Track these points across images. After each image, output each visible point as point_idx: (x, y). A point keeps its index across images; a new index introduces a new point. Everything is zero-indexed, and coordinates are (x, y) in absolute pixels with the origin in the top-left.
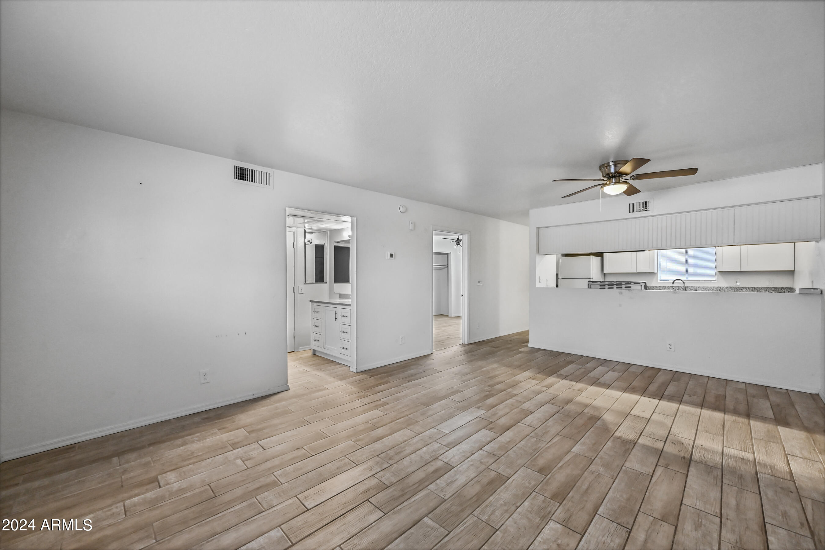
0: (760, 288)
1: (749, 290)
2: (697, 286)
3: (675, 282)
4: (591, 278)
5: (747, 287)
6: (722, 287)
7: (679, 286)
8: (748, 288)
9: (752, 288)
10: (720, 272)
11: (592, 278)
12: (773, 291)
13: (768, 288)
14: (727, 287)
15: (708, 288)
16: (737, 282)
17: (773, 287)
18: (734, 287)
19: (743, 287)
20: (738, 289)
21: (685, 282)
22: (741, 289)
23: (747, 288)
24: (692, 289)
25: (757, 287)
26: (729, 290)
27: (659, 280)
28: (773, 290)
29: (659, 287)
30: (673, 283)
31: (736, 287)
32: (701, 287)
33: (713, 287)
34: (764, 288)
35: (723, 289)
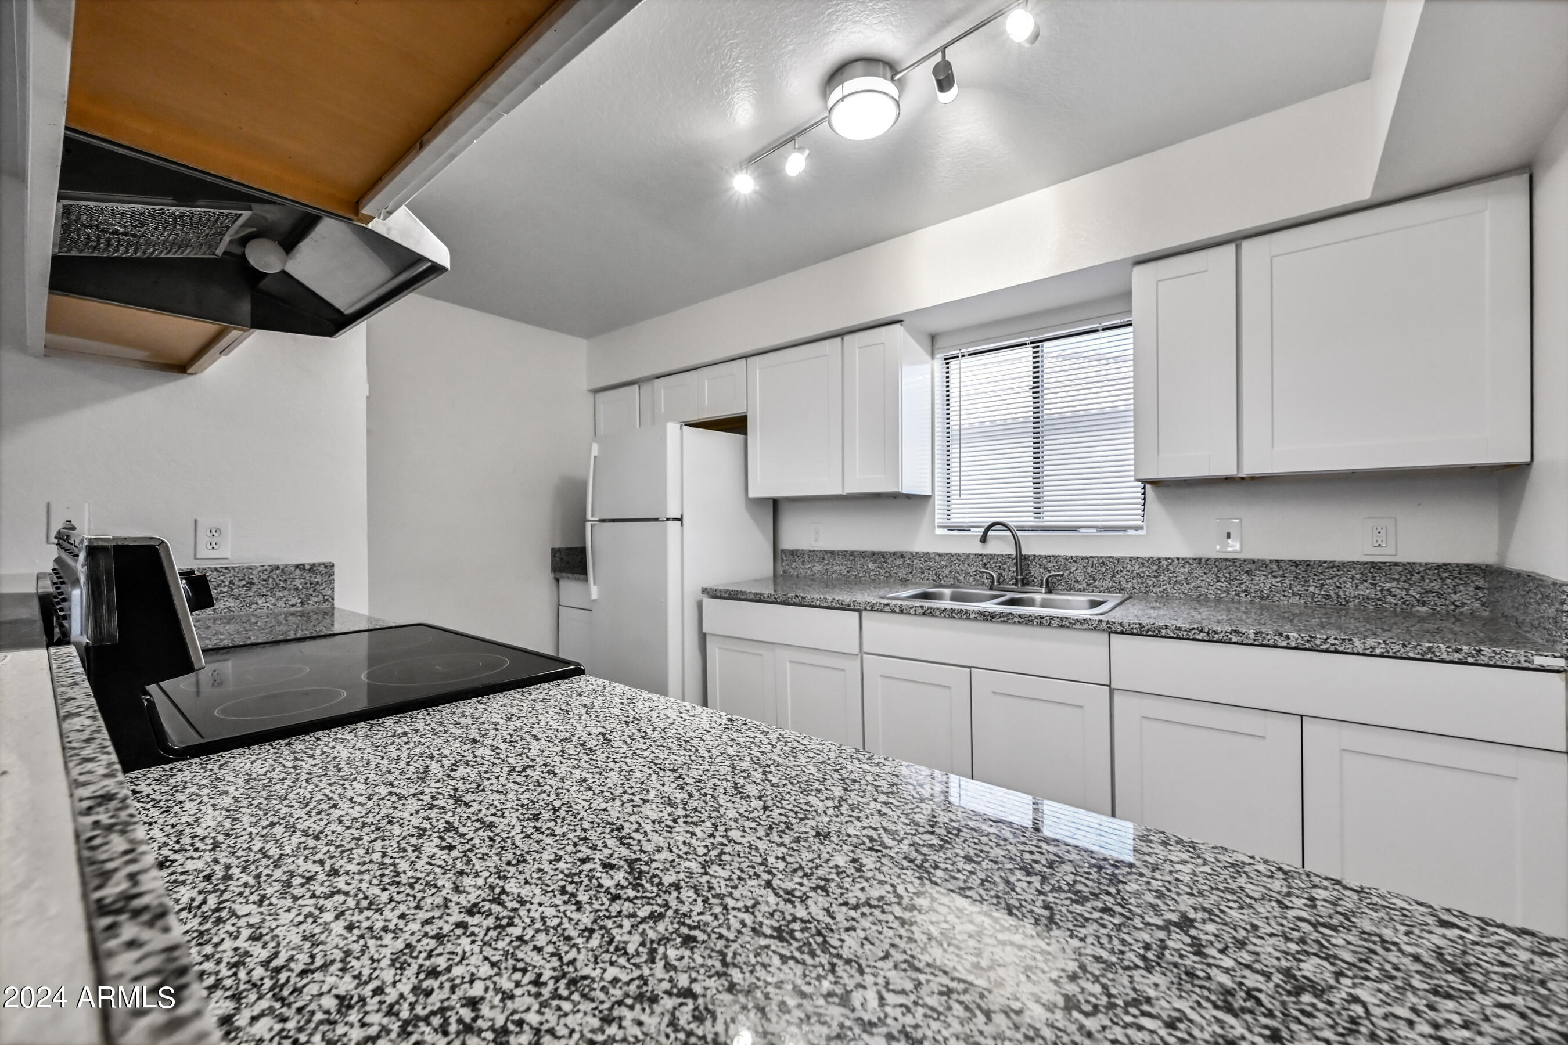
0: (1332, 565)
1: (1283, 576)
2: (1069, 554)
3: (990, 533)
4: (668, 519)
5: (1271, 561)
6: (1166, 559)
7: (1004, 553)
8: (1279, 567)
9: (1296, 564)
10: (1155, 483)
11: (680, 520)
12: (1394, 584)
13: (1373, 565)
14: (1186, 561)
15: (1110, 565)
16: (1229, 536)
17: (1396, 564)
18: (1217, 560)
19: (1254, 562)
20: (1232, 569)
21: (1019, 533)
22: (1247, 572)
23: (1275, 567)
24: (1050, 565)
25: (1321, 563)
26: (1196, 573)
27: (940, 527)
28: (1398, 580)
29: (937, 558)
30: (984, 539)
31: (1227, 560)
32: (1083, 558)
33: (1131, 559)
34: (1353, 565)
35: (1170, 567)
